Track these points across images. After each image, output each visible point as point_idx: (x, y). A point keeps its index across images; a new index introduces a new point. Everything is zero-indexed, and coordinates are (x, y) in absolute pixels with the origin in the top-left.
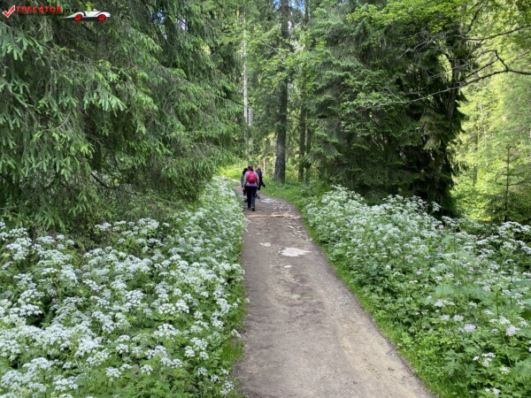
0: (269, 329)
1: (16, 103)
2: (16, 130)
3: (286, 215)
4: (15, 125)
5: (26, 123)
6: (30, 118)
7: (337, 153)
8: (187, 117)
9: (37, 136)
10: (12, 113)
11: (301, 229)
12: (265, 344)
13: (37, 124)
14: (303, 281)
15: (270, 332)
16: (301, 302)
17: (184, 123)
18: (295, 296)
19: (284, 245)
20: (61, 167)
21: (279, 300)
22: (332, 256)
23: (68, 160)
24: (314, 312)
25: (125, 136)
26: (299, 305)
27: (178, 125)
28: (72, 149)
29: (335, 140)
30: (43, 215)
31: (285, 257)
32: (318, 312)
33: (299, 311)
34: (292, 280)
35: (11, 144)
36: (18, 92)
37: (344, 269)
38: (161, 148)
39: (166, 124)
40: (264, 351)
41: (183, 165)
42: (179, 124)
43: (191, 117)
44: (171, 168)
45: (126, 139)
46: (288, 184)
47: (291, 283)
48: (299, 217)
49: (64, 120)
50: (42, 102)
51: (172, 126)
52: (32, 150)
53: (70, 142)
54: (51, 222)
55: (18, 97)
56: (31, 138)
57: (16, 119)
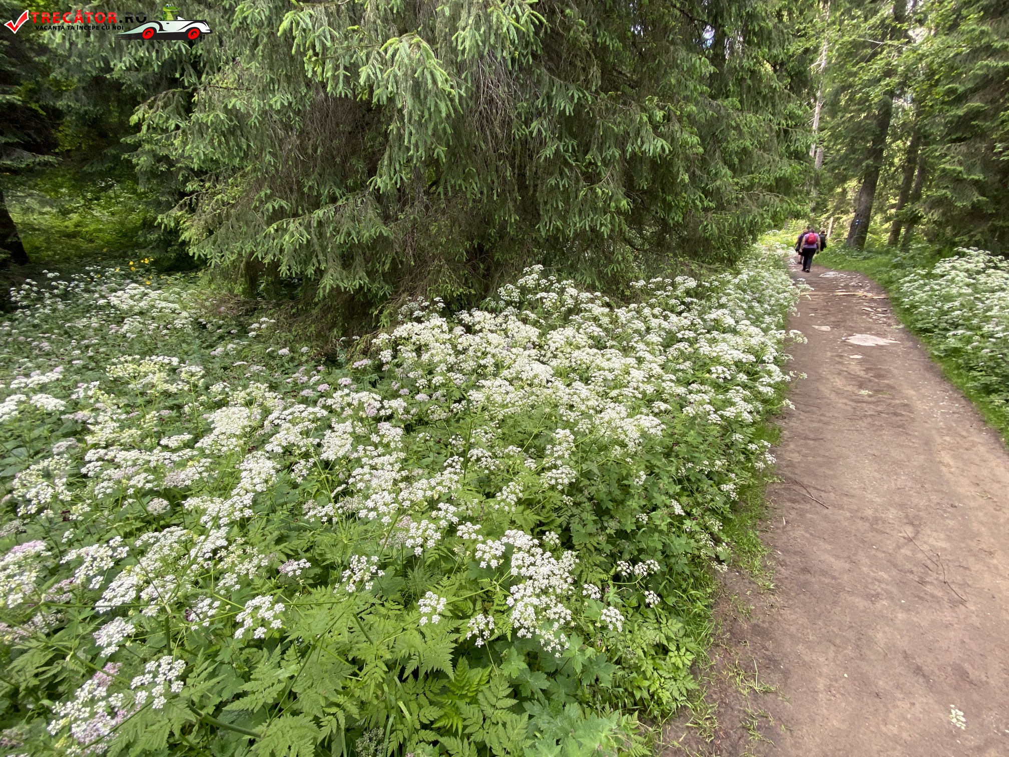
0: (820, 421)
1: (566, 163)
2: (566, 190)
3: (860, 293)
4: (564, 186)
5: (573, 183)
6: (577, 177)
7: (977, 197)
8: (736, 161)
9: (582, 193)
10: (561, 173)
11: (884, 312)
12: (812, 436)
13: (582, 183)
14: (879, 376)
15: (821, 425)
16: (873, 399)
17: (732, 167)
18: (864, 392)
19: (852, 331)
20: (602, 225)
21: (839, 392)
22: (938, 350)
23: (608, 216)
24: (895, 414)
25: (663, 189)
26: (870, 403)
27: (724, 172)
28: (613, 204)
29: (978, 176)
30: (582, 274)
31: (852, 345)
32: (902, 415)
33: (870, 410)
34: (862, 373)
35: (560, 204)
36: (567, 151)
37: (959, 367)
38: (701, 201)
39: (708, 173)
40: (811, 442)
41: (727, 220)
42: (726, 171)
43: (741, 161)
44: (711, 225)
45: (664, 192)
46: (869, 252)
47: (859, 376)
48: (883, 296)
49: (606, 175)
50: (588, 157)
51: (716, 174)
52: (577, 210)
53: (611, 198)
54: (589, 281)
55: (567, 156)
56: (577, 197)
57: (565, 179)
